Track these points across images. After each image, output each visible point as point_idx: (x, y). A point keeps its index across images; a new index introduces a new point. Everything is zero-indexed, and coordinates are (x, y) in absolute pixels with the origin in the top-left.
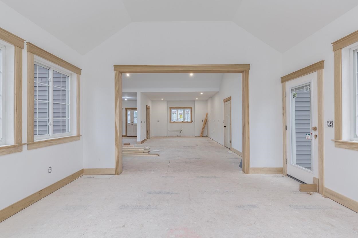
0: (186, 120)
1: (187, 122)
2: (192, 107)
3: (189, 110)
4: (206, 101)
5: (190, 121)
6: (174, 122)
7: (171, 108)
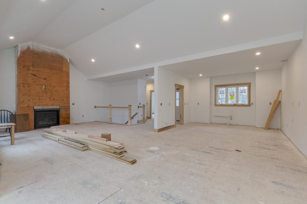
0: (240, 102)
1: (242, 105)
2: (250, 83)
3: (246, 88)
4: (280, 70)
5: (248, 104)
6: (222, 105)
7: (217, 86)
